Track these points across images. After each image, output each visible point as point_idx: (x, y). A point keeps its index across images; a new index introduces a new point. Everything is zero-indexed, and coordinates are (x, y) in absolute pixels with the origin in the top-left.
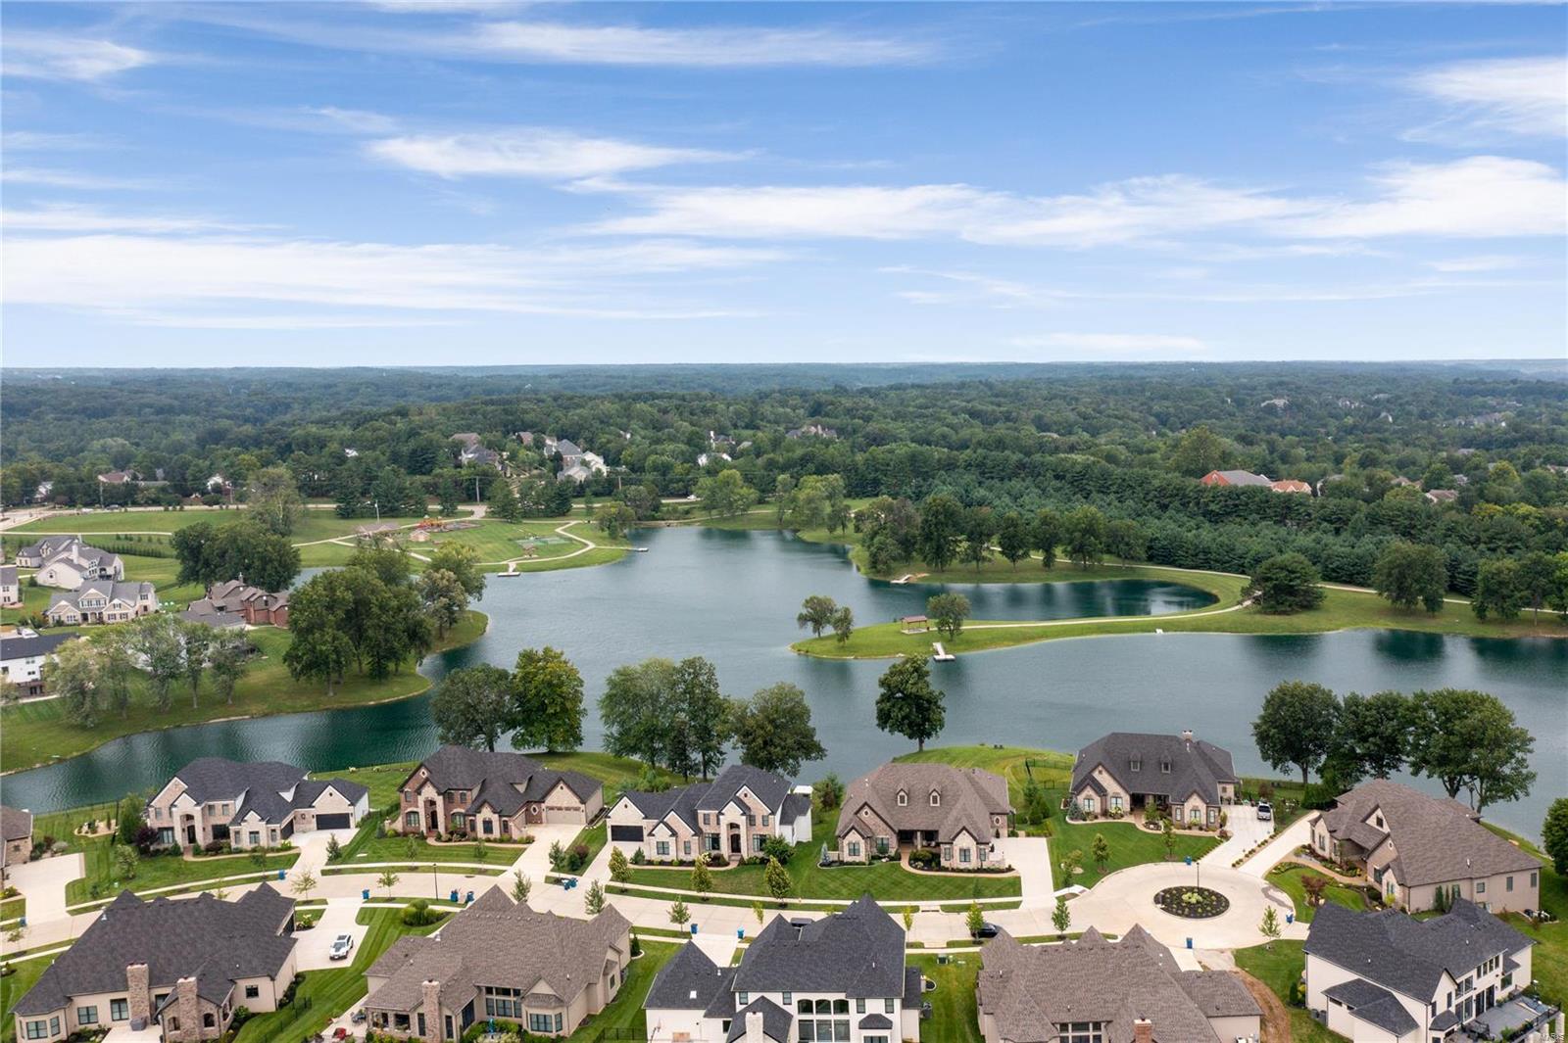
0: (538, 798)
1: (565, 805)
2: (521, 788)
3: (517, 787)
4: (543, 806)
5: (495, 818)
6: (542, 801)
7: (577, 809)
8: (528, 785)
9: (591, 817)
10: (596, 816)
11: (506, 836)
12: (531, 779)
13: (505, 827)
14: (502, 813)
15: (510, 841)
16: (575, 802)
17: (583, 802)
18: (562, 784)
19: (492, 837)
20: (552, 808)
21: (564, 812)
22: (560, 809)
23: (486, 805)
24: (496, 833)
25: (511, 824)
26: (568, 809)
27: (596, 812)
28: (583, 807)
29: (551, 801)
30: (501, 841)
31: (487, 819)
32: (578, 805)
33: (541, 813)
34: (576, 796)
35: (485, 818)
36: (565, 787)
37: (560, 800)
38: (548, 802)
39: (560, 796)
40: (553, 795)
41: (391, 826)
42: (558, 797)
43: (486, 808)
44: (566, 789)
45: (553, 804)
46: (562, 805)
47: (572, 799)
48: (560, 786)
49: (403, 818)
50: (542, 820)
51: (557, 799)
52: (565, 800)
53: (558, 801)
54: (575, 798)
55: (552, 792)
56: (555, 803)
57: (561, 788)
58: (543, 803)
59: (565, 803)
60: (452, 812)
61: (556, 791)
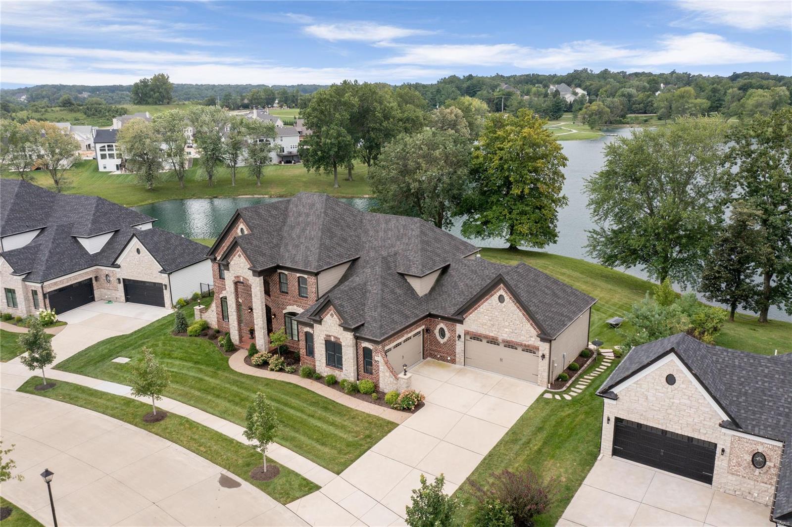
0: (451, 311)
1: (503, 335)
2: (421, 287)
3: (411, 281)
4: (460, 329)
5: (347, 339)
6: (458, 318)
7: (530, 350)
8: (438, 281)
9: (559, 370)
10: (572, 369)
11: (364, 384)
12: (445, 270)
13: (366, 361)
14: (365, 333)
15: (375, 394)
16: (528, 333)
17: (546, 337)
18: (501, 291)
19: (340, 375)
20: (476, 337)
21: (502, 350)
22: (493, 341)
23: (332, 309)
24: (348, 372)
25: (378, 358)
26: (510, 345)
27: (571, 358)
28: (544, 347)
29: (476, 321)
30: (354, 391)
31: (335, 337)
32: (533, 339)
33: (454, 341)
34: (531, 322)
35: (330, 334)
36: (508, 297)
37: (497, 323)
38: (472, 322)
39: (497, 314)
40: (482, 310)
41: (203, 316)
42: (491, 315)
43: (335, 316)
44: (511, 301)
45: (481, 328)
46: (499, 334)
47: (521, 325)
48: (498, 294)
49: (217, 307)
50: (455, 356)
51: (490, 318)
52: (507, 324)
53: (492, 325)
54: (529, 324)
55: (481, 302)
56: (486, 327)
57: (501, 299)
58: (461, 322)
59: (505, 332)
60: (284, 311)
61: (489, 301)
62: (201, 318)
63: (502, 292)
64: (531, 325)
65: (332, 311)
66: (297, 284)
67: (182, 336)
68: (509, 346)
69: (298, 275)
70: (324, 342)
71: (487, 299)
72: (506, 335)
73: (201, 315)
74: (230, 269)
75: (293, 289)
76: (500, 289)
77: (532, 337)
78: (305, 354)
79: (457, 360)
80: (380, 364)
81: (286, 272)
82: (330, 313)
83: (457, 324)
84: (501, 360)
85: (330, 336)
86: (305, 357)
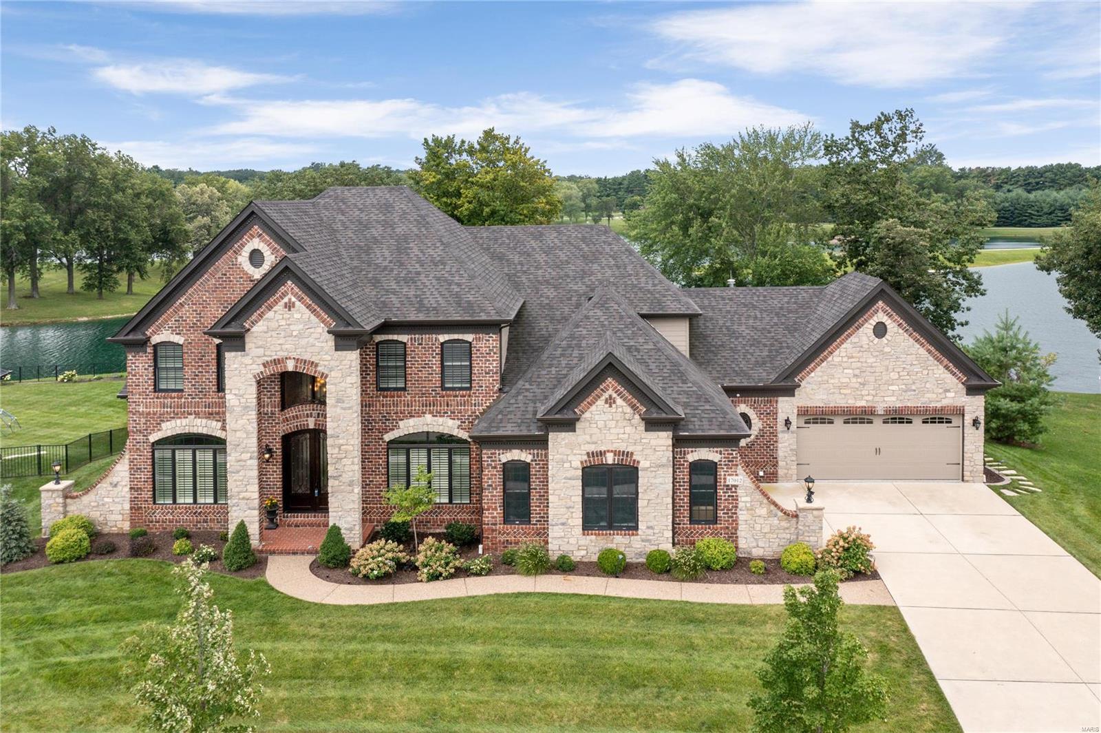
0: (760, 376)
1: (887, 400)
3: (666, 328)
4: (786, 407)
5: (655, 451)
6: (782, 385)
7: (937, 417)
13: (695, 494)
14: (700, 428)
15: (756, 564)
16: (939, 385)
17: (980, 384)
18: (879, 316)
19: (631, 546)
20: (821, 418)
21: (878, 431)
22: (860, 417)
23: (611, 386)
24: (652, 530)
25: (733, 478)
26: (898, 417)
29: (824, 383)
30: (702, 569)
31: (615, 453)
32: (951, 395)
33: (774, 434)
34: (946, 361)
35: (603, 448)
36: (895, 325)
37: (872, 379)
38: (815, 387)
39: (871, 360)
40: (837, 359)
41: (69, 508)
42: (859, 365)
43: (619, 401)
44: (901, 331)
45: (836, 396)
46: (877, 399)
47: (925, 372)
48: (873, 322)
49: (134, 469)
50: (775, 465)
51: (857, 372)
52: (894, 376)
53: (861, 384)
54: (941, 367)
55: (834, 344)
56: (847, 391)
57: (880, 330)
58: (790, 391)
59: (890, 393)
60: (388, 437)
61: (853, 339)
62: (65, 513)
63: (881, 317)
64: (946, 367)
65: (610, 392)
66: (436, 361)
67: (25, 569)
68: (894, 420)
69: (443, 338)
70: (580, 473)
71: (849, 336)
72: (894, 399)
73: (65, 505)
74: (247, 347)
75: (423, 375)
76: (876, 312)
77: (948, 391)
78: (499, 519)
79: (781, 472)
80: (740, 492)
81: (404, 338)
82: (606, 395)
83: (780, 399)
84: (878, 451)
85: (602, 454)
86: (500, 527)
